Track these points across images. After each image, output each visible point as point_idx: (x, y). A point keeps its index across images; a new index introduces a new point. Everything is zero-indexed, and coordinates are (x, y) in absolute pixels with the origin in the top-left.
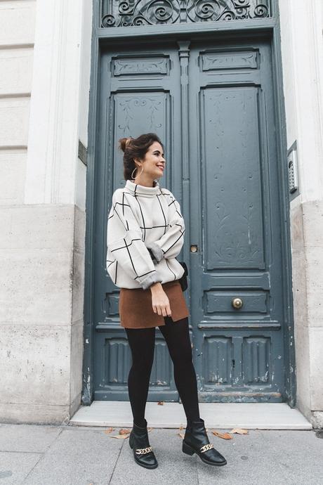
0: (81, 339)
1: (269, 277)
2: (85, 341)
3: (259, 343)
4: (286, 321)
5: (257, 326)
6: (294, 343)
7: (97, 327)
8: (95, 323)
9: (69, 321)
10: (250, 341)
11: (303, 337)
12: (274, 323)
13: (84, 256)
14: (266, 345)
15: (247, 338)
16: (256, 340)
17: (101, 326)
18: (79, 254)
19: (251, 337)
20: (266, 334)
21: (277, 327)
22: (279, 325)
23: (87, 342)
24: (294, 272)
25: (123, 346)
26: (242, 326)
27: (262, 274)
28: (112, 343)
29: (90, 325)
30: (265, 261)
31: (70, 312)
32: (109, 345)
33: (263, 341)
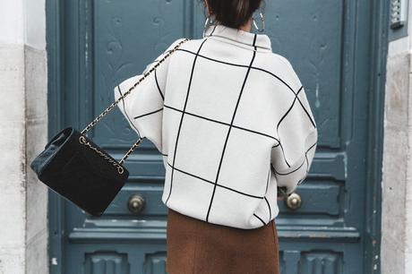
0: (43, 261)
1: (345, 160)
2: (50, 262)
3: (323, 260)
4: (369, 231)
5: (324, 235)
6: (379, 266)
7: (72, 235)
8: (68, 230)
9: (21, 241)
10: (310, 258)
11: (396, 263)
12: (350, 232)
13: (46, 126)
14: (336, 264)
15: (308, 252)
16: (321, 257)
17: (78, 233)
18: (36, 127)
19: (313, 251)
20: (337, 248)
21: (354, 238)
22: (357, 235)
23: (54, 262)
24: (387, 158)
25: (114, 264)
26: (300, 235)
27: (333, 155)
28: (96, 260)
29: (59, 236)
30: (340, 134)
31: (23, 227)
32: (92, 263)
33: (332, 259)
